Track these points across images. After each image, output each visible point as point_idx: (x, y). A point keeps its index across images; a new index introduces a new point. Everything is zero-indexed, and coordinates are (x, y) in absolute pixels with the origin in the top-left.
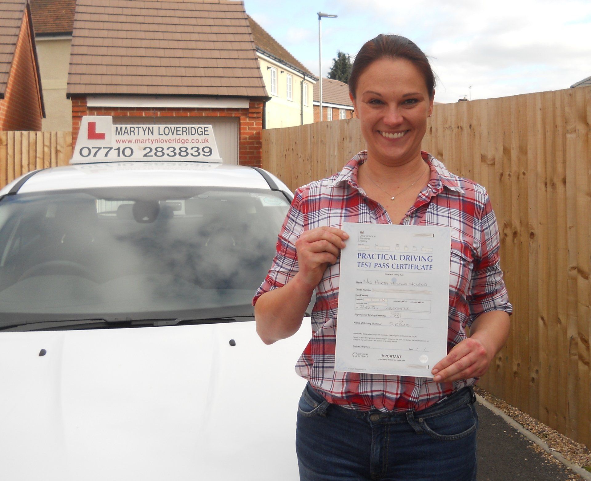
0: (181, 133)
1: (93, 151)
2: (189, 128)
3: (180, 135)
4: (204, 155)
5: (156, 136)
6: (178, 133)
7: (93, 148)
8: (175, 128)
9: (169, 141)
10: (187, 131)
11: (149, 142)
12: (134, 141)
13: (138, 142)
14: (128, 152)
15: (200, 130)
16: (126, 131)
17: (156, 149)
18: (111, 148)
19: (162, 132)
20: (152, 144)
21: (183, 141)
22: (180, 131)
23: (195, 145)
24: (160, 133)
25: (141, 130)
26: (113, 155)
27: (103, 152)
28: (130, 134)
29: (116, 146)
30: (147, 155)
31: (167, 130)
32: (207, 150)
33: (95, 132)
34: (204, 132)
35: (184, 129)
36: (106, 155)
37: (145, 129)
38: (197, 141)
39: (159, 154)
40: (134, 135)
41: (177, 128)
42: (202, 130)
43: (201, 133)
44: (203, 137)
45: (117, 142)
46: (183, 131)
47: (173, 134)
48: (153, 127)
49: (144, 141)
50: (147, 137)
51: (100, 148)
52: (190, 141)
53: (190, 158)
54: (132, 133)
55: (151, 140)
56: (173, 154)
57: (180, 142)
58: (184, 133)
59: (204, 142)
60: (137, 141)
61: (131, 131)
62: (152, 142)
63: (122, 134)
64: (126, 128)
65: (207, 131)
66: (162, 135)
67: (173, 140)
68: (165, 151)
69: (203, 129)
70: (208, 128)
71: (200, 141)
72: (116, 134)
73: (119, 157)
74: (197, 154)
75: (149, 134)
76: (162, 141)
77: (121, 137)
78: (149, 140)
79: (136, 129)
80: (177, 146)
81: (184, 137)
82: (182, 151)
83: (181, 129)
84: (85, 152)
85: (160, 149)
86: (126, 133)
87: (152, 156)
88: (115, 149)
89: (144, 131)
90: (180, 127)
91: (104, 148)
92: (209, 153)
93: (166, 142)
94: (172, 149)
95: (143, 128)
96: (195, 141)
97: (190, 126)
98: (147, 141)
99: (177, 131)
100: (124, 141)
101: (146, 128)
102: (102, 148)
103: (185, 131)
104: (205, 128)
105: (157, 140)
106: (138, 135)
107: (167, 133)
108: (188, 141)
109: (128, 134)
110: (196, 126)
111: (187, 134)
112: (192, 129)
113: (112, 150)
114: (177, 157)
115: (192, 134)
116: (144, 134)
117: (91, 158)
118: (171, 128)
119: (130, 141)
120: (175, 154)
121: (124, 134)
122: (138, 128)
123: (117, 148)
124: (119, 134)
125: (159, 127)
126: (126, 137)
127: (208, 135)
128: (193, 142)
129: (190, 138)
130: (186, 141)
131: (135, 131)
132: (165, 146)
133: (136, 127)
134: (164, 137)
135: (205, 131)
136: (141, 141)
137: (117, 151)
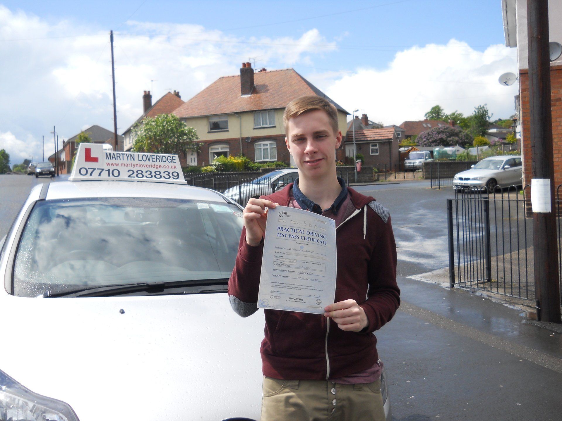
0: (155, 160)
1: (90, 171)
2: (161, 156)
3: (155, 161)
4: (173, 178)
5: (136, 161)
6: (153, 160)
7: (89, 168)
8: (150, 156)
9: (147, 166)
10: (160, 159)
11: (132, 166)
12: (120, 165)
13: (123, 166)
14: (116, 173)
15: (169, 158)
16: (114, 157)
17: (137, 172)
18: (103, 170)
19: (141, 159)
20: (134, 167)
21: (157, 166)
22: (154, 158)
23: (166, 170)
24: (140, 160)
25: (125, 156)
26: (105, 174)
27: (97, 172)
28: (117, 159)
29: (106, 168)
30: (131, 176)
31: (144, 158)
32: (175, 174)
33: (90, 156)
34: (173, 161)
35: (157, 157)
36: (100, 175)
37: (128, 156)
38: (168, 167)
39: (139, 176)
40: (120, 159)
41: (152, 156)
42: (171, 159)
43: (170, 161)
44: (172, 164)
45: (107, 165)
46: (157, 159)
47: (149, 160)
48: (134, 155)
49: (127, 165)
50: (129, 162)
51: (94, 169)
52: (162, 166)
53: (163, 179)
54: (118, 158)
55: (133, 165)
56: (150, 176)
57: (155, 167)
58: (158, 160)
59: (173, 168)
60: (122, 164)
61: (117, 157)
62: (134, 166)
63: (111, 159)
64: (114, 154)
65: (175, 159)
66: (141, 161)
67: (150, 165)
68: (144, 174)
69: (172, 157)
70: (175, 157)
71: (170, 167)
72: (106, 159)
73: (109, 177)
74: (168, 177)
75: (131, 160)
76: (142, 166)
77: (110, 161)
78: (131, 164)
79: (122, 155)
80: (153, 170)
81: (158, 163)
82: (157, 174)
83: (155, 157)
84: (83, 171)
85: (141, 172)
86: (114, 158)
87: (134, 177)
88: (106, 171)
89: (128, 157)
90: (154, 156)
91: (97, 169)
92: (177, 177)
93: (145, 167)
94: (149, 173)
95: (126, 154)
96: (166, 167)
97: (162, 155)
98: (130, 165)
99: (152, 158)
100: (113, 165)
101: (129, 154)
102: (96, 169)
103: (159, 159)
104: (173, 157)
105: (138, 165)
106: (123, 160)
107: (145, 159)
108: (161, 166)
109: (115, 159)
110: (167, 155)
111: (160, 162)
112: (164, 157)
113: (104, 172)
114: (154, 179)
115: (163, 162)
116: (128, 160)
117: (88, 177)
118: (147, 155)
119: (117, 165)
120: (152, 176)
121: (112, 159)
122: (123, 154)
123: (107, 169)
124: (108, 159)
125: (139, 155)
126: (114, 161)
127: (175, 162)
128: (165, 167)
129: (162, 164)
130: (159, 167)
131: (120, 157)
132: (144, 169)
133: (122, 154)
134: (142, 163)
135: (173, 159)
136: (125, 165)
137: (108, 172)
